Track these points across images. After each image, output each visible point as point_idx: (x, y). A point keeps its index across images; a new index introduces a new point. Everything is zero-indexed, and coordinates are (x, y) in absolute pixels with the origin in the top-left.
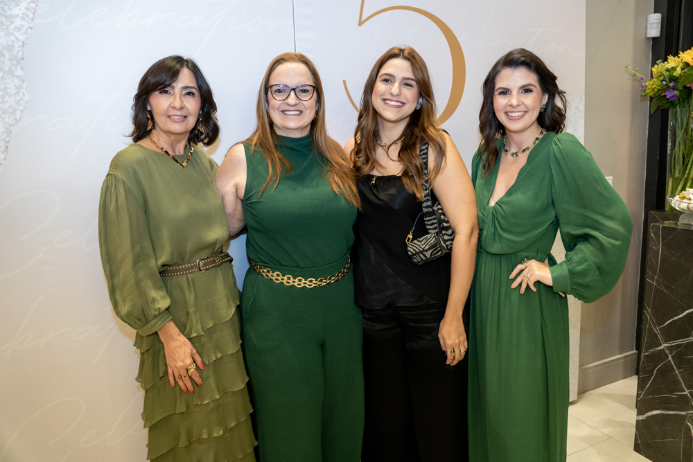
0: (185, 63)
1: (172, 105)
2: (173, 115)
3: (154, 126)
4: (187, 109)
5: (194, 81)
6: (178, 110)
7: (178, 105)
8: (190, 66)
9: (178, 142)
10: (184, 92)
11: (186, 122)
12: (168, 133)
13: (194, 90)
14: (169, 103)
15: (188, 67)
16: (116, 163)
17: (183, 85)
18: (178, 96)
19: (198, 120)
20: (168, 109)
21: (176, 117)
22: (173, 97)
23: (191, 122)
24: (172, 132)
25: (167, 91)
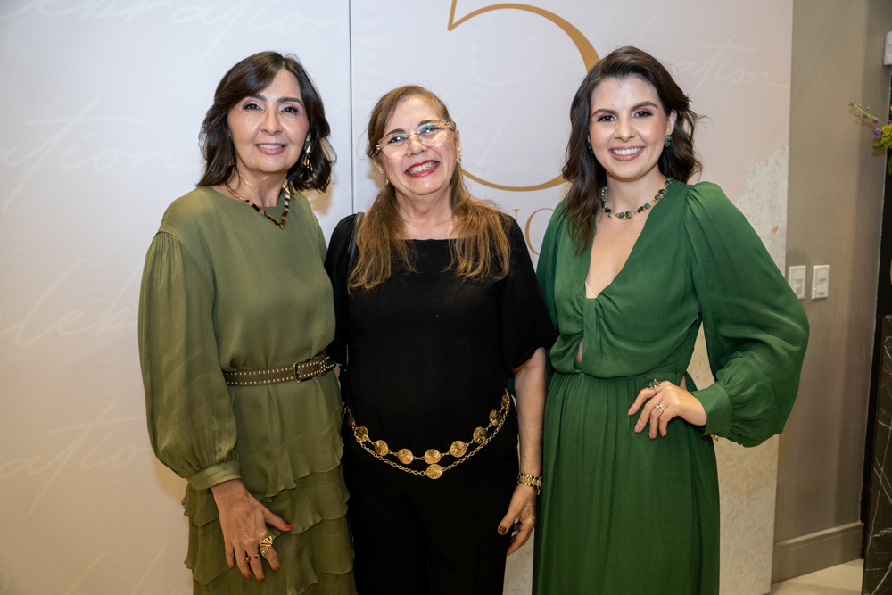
0: (284, 63)
1: (262, 128)
2: (264, 144)
3: (235, 160)
4: (286, 134)
5: (298, 89)
6: (271, 135)
7: (271, 127)
8: (291, 67)
9: (270, 187)
10: (282, 107)
11: (284, 154)
12: (257, 171)
13: (297, 105)
14: (258, 124)
15: (288, 68)
16: (172, 216)
17: (280, 97)
18: (272, 113)
19: (303, 152)
20: (256, 133)
21: (269, 147)
22: (265, 114)
23: (292, 154)
24: (264, 169)
25: (256, 106)
